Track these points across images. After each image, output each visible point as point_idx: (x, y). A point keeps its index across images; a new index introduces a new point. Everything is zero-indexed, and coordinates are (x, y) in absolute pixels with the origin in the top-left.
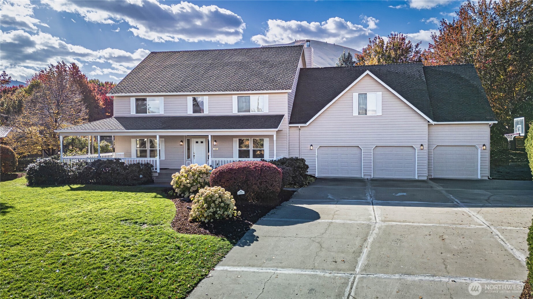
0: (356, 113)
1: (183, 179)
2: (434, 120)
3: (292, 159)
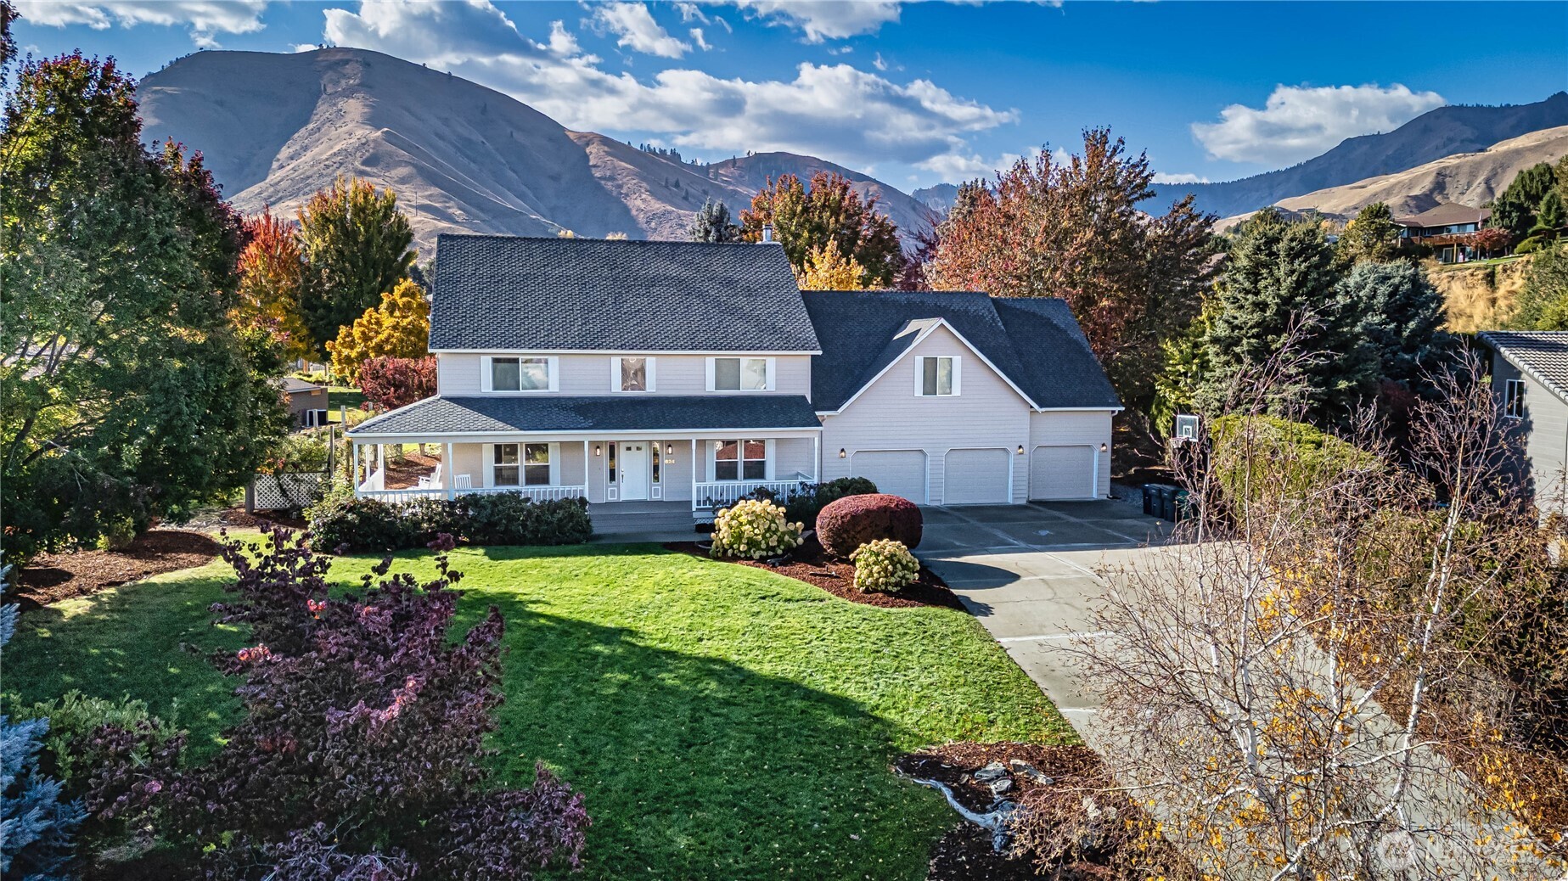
0: (919, 392)
2: (1040, 406)
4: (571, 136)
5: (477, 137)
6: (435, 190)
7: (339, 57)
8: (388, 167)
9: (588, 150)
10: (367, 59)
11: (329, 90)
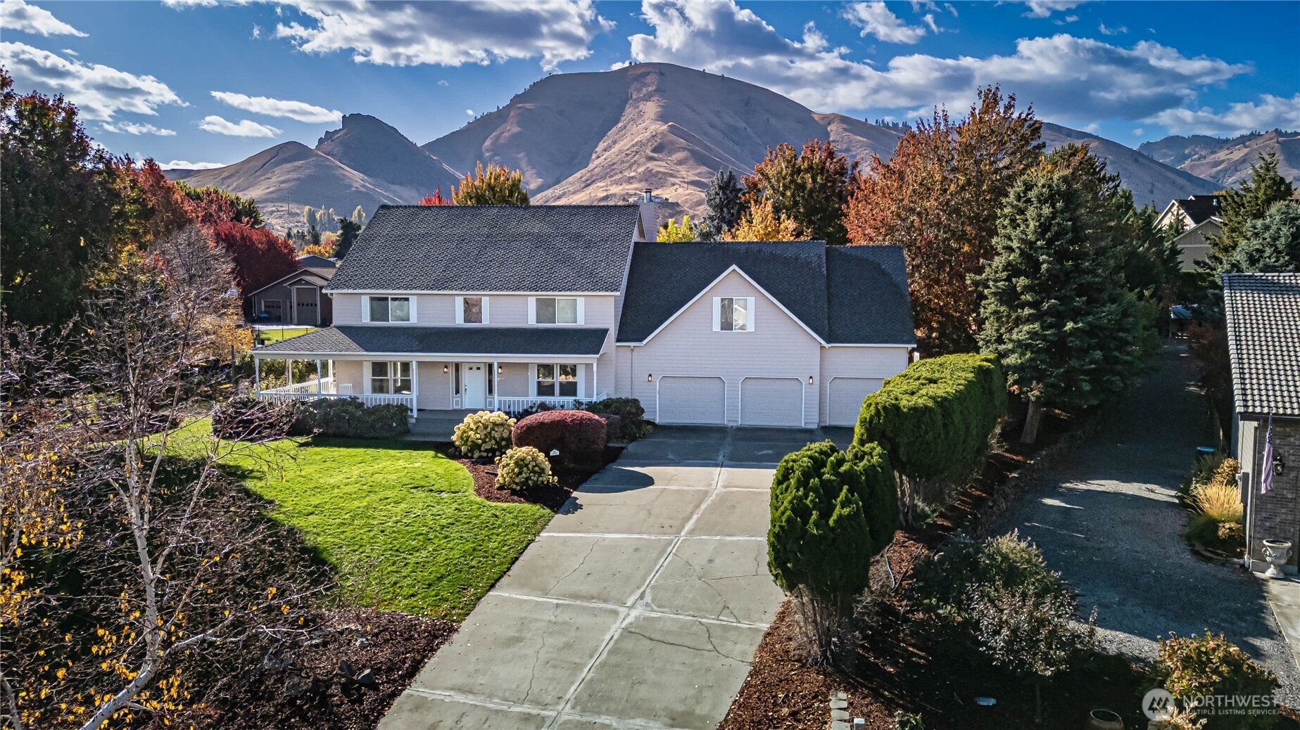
0: (717, 327)
1: (472, 433)
2: (828, 342)
3: (619, 400)
4: (816, 117)
5: (741, 124)
6: (704, 169)
7: (643, 70)
8: (670, 153)
9: (829, 129)
10: (662, 70)
11: (634, 97)
